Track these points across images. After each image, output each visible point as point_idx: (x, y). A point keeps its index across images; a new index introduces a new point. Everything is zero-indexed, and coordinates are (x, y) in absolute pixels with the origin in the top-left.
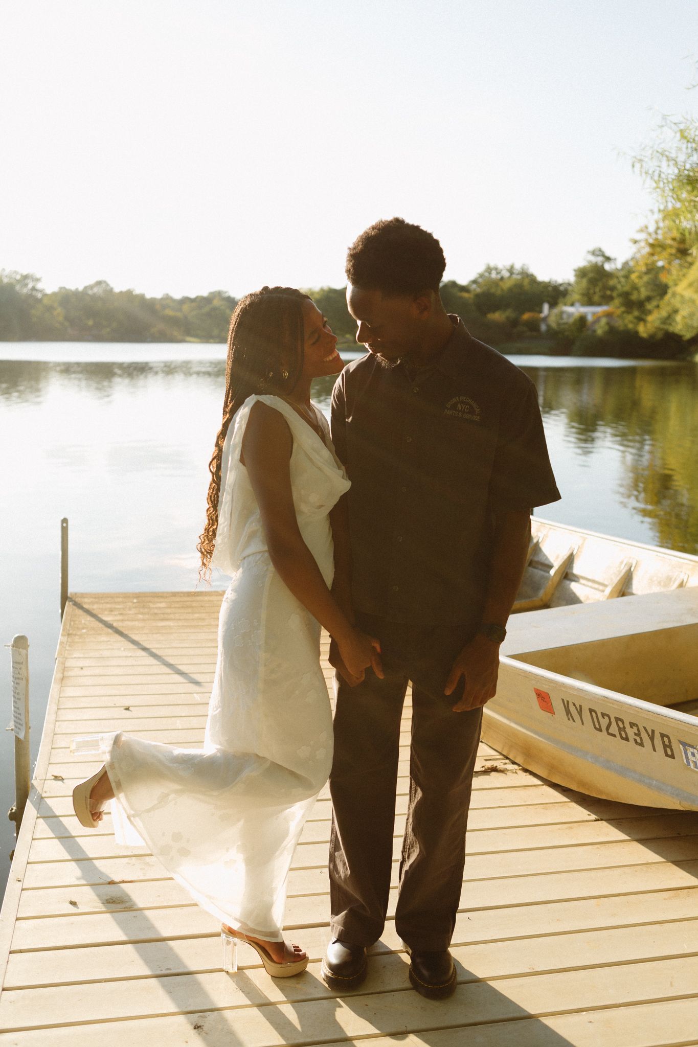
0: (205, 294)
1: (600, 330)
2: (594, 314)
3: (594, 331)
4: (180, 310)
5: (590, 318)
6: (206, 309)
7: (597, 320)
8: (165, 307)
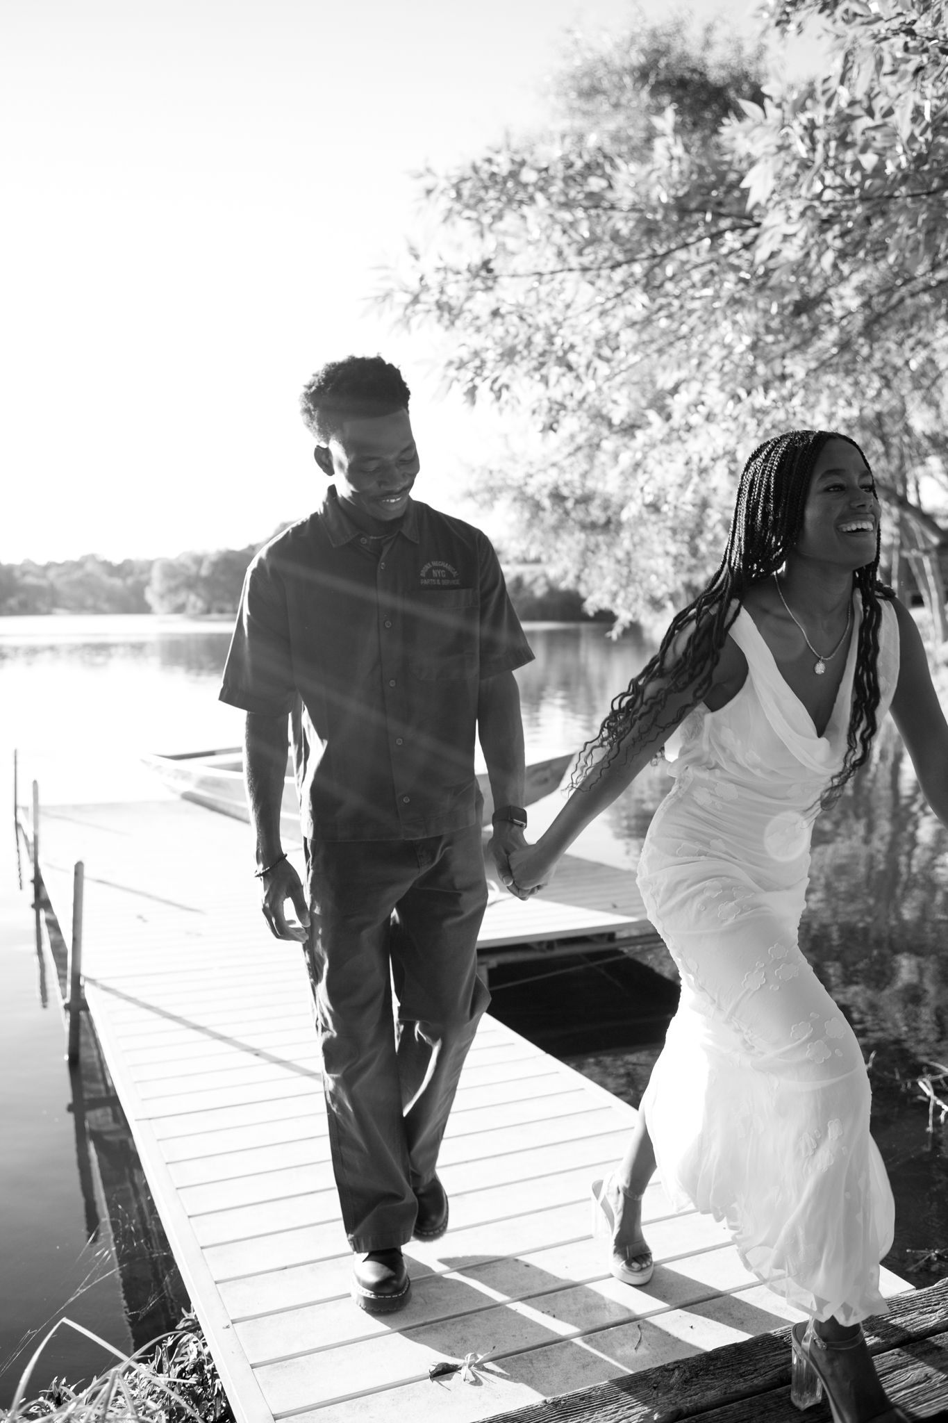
0: (76, 558)
1: (539, 591)
2: (532, 572)
3: (532, 593)
4: (44, 576)
5: (527, 579)
6: (77, 575)
7: (535, 581)
8: (25, 574)
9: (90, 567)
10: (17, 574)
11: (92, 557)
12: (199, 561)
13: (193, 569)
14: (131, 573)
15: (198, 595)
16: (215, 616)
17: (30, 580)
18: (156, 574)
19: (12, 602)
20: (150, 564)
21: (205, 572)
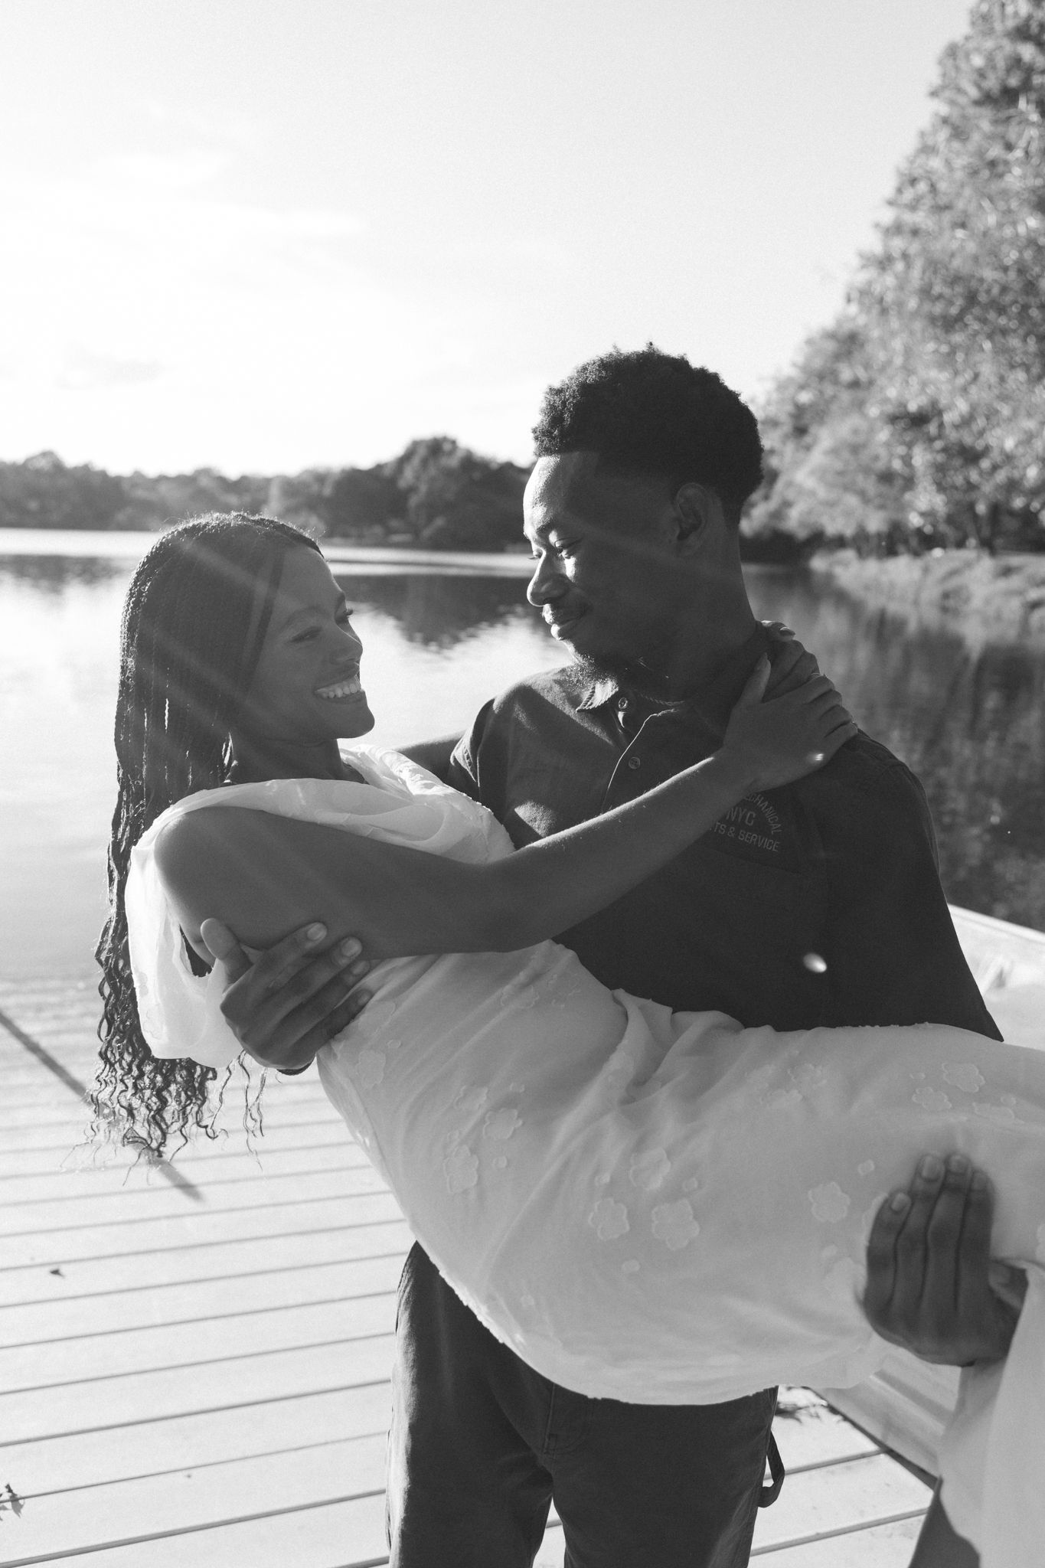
0: (188, 471)
8: (135, 487)
9: (204, 482)
10: (126, 487)
11: (206, 472)
12: (320, 478)
13: (315, 488)
14: (247, 490)
15: (320, 517)
16: (337, 540)
17: (140, 493)
18: (274, 492)
19: (121, 517)
20: (268, 481)
21: (327, 491)
